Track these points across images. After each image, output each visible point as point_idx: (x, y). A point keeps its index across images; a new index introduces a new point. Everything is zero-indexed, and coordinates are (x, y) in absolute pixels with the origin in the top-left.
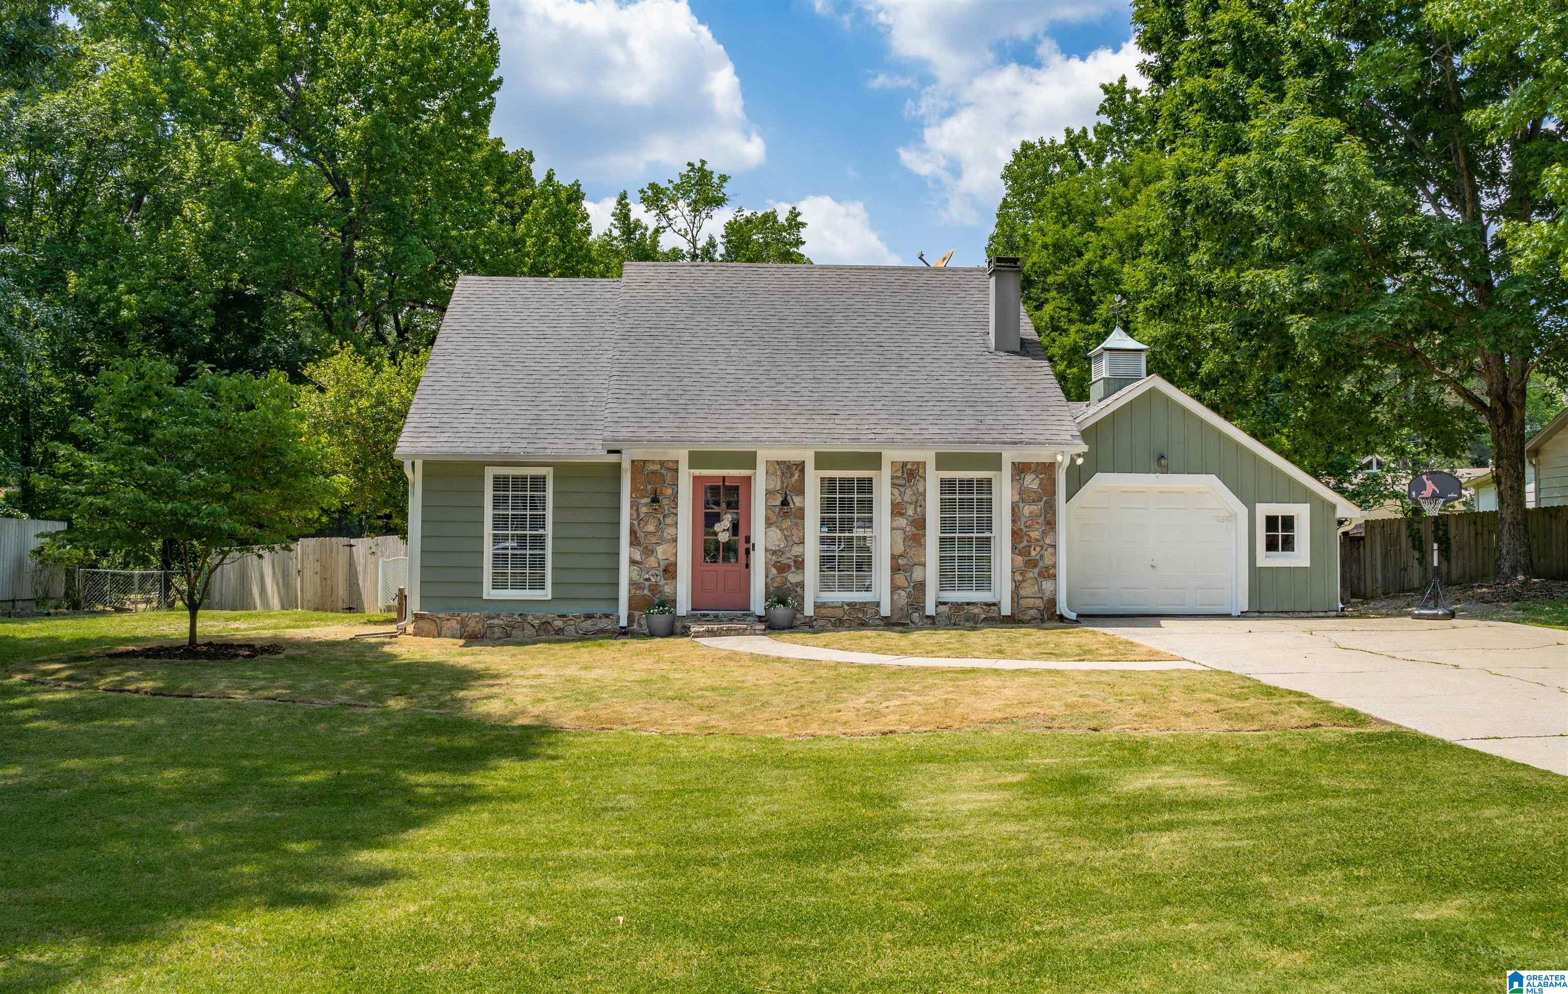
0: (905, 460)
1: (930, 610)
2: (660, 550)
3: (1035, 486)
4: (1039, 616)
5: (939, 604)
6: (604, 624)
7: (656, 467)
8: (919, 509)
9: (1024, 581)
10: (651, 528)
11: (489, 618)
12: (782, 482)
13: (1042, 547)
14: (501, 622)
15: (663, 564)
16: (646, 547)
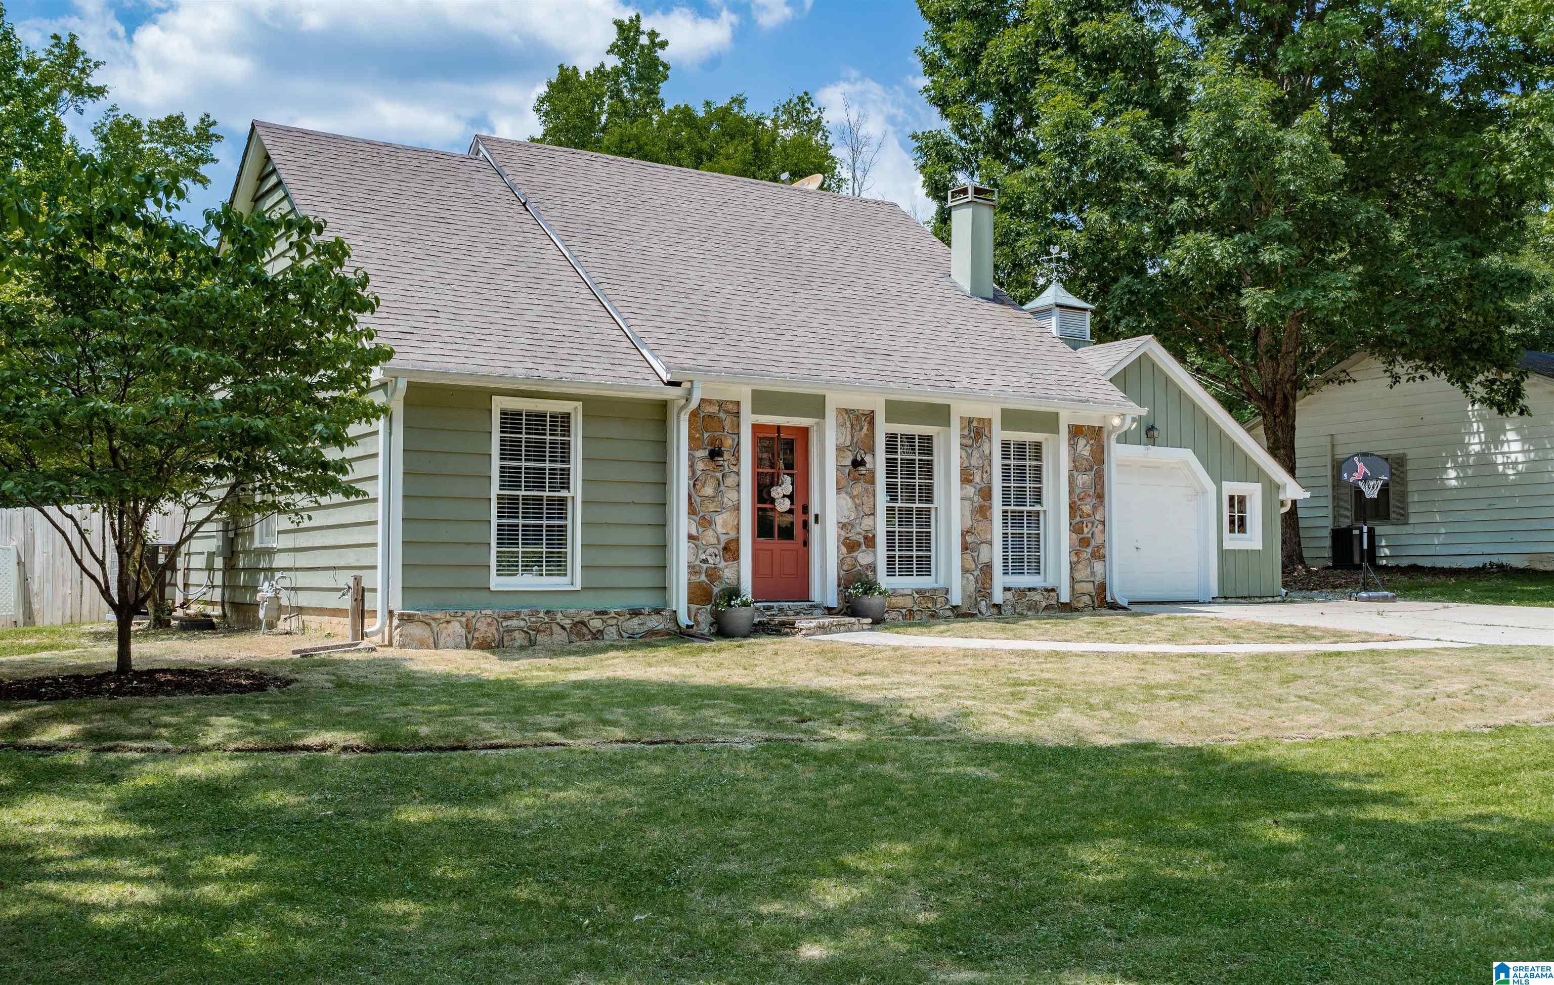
0: (972, 416)
1: (998, 597)
2: (719, 520)
3: (1086, 452)
4: (1090, 603)
5: (1007, 589)
6: (655, 622)
7: (714, 409)
8: (985, 476)
9: (1078, 562)
10: (709, 491)
11: (506, 618)
12: (853, 437)
13: (1093, 523)
14: (522, 624)
15: (723, 539)
16: (703, 517)
